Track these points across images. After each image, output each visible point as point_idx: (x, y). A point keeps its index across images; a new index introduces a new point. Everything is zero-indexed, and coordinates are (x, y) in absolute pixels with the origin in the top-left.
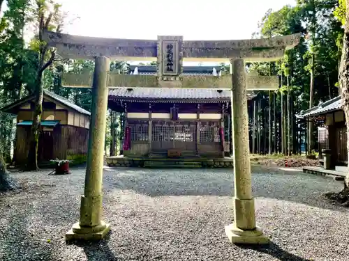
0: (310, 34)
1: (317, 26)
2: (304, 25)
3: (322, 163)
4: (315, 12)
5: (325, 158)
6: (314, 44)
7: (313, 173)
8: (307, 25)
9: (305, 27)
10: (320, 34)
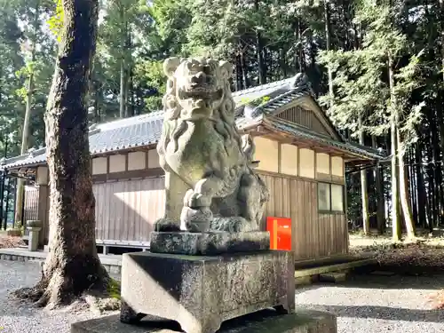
0: (29, 42)
1: (41, 34)
2: (21, 25)
3: (27, 242)
4: (39, 12)
5: (31, 234)
6: (34, 60)
7: (11, 259)
8: (25, 27)
9: (23, 30)
10: (44, 48)
